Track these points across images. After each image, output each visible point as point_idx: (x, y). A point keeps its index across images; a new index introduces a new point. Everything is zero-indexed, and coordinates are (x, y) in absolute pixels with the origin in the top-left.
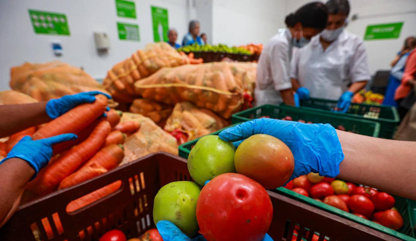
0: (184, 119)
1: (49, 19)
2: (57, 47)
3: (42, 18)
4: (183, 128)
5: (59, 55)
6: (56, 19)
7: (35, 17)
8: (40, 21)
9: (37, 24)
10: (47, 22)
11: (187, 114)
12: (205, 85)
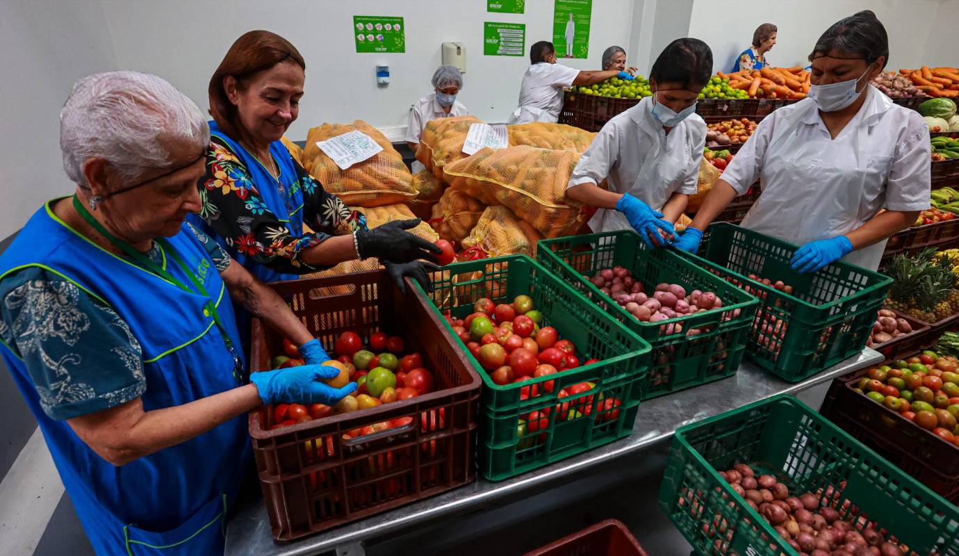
0: (490, 233)
1: (379, 27)
2: (383, 72)
3: (370, 27)
4: (485, 246)
5: (383, 85)
6: (388, 27)
7: (360, 26)
8: (365, 32)
9: (361, 37)
10: (375, 32)
11: (495, 225)
12: (523, 187)
